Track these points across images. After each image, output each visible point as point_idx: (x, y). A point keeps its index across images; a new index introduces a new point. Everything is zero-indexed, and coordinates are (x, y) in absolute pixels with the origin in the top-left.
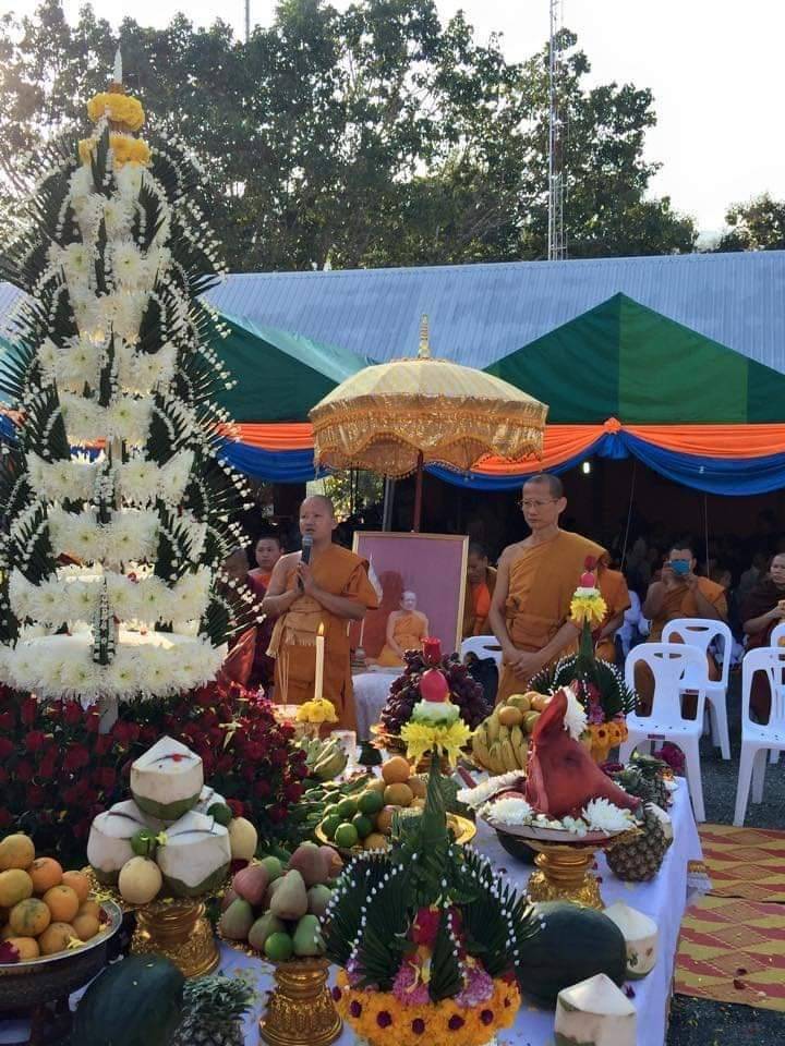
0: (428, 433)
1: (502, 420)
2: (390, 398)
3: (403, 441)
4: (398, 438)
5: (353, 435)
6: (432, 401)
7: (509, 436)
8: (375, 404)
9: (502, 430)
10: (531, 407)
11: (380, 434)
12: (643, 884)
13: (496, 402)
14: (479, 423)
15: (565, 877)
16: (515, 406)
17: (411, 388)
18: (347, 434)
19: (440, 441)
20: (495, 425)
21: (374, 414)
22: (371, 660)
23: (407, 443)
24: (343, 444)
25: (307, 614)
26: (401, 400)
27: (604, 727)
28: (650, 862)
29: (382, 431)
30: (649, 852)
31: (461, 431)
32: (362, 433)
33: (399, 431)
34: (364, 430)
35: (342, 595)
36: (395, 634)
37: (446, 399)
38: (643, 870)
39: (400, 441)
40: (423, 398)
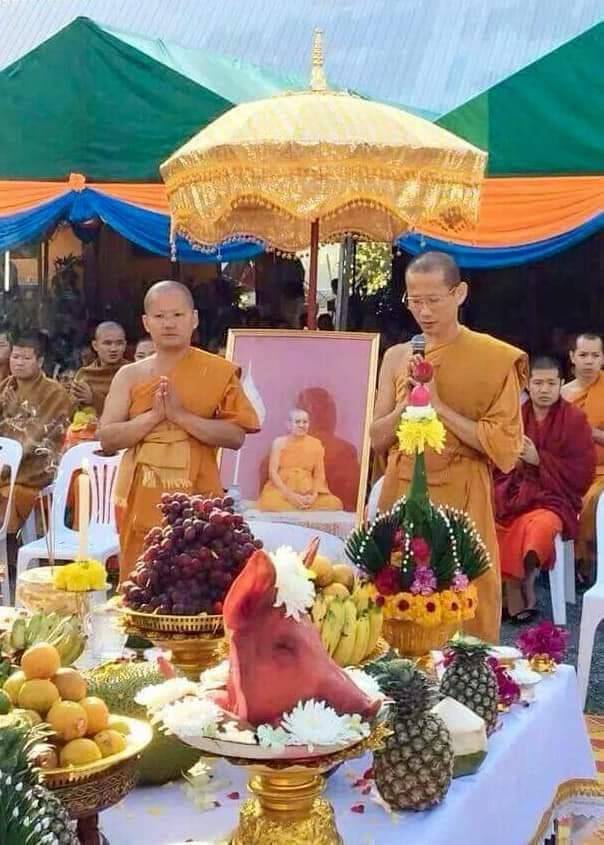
0: (307, 194)
1: (410, 175)
2: (256, 149)
3: (273, 206)
4: (266, 202)
5: (209, 200)
6: (311, 150)
7: (422, 195)
8: (235, 157)
9: (412, 188)
10: (454, 155)
11: (244, 198)
12: (420, 814)
13: (400, 149)
14: (377, 179)
15: (284, 807)
16: (429, 155)
17: (282, 134)
18: (201, 197)
19: (322, 206)
20: (401, 180)
21: (234, 169)
22: (249, 503)
23: (279, 208)
24: (197, 212)
25: (170, 444)
26: (269, 150)
27: (436, 598)
28: (426, 785)
29: (246, 193)
30: (423, 772)
31: (353, 190)
32: (219, 196)
33: (268, 192)
34: (222, 193)
35: (214, 416)
36: (280, 468)
37: (329, 147)
38: (417, 796)
39: (269, 206)
40: (298, 147)
